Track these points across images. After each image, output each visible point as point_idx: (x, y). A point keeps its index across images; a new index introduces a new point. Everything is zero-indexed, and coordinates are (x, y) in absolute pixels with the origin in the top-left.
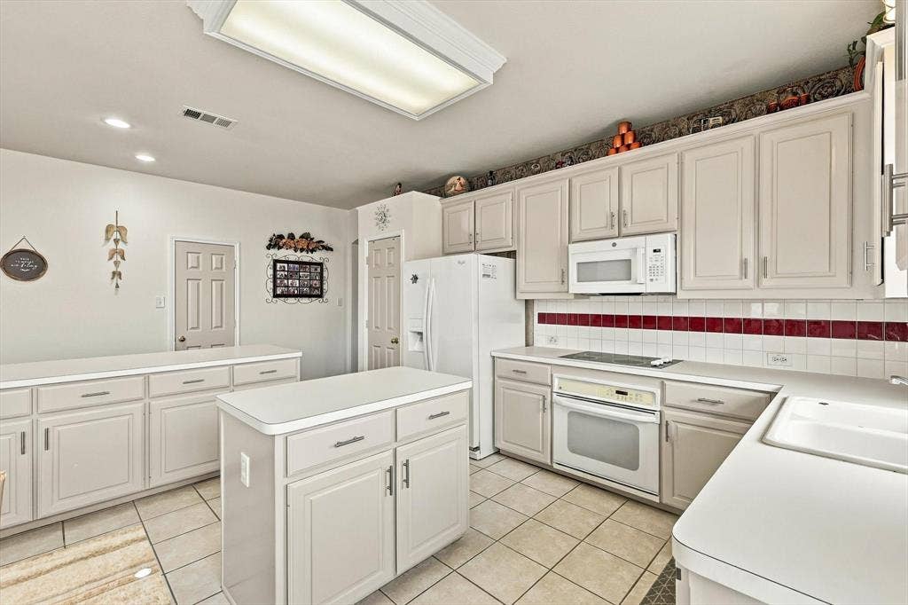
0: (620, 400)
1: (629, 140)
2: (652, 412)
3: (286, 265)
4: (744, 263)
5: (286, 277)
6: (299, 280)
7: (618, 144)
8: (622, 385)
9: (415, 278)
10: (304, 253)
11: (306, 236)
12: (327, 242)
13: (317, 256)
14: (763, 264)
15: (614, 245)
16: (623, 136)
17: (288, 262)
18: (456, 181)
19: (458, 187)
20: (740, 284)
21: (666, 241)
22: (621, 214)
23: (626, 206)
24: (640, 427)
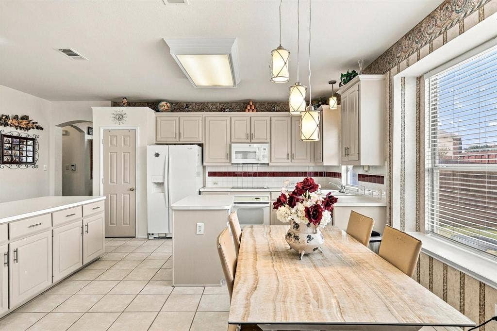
0: (257, 201)
1: (253, 108)
2: (267, 203)
3: (10, 139)
4: (288, 155)
5: (11, 149)
6: (19, 150)
7: (249, 108)
8: (257, 195)
9: (157, 155)
10: (23, 131)
11: (25, 118)
12: (40, 124)
13: (31, 133)
14: (292, 155)
15: (250, 146)
16: (251, 106)
17: (12, 137)
18: (165, 104)
19: (166, 108)
20: (287, 161)
21: (267, 146)
22: (251, 135)
23: (253, 132)
24: (264, 209)
